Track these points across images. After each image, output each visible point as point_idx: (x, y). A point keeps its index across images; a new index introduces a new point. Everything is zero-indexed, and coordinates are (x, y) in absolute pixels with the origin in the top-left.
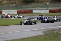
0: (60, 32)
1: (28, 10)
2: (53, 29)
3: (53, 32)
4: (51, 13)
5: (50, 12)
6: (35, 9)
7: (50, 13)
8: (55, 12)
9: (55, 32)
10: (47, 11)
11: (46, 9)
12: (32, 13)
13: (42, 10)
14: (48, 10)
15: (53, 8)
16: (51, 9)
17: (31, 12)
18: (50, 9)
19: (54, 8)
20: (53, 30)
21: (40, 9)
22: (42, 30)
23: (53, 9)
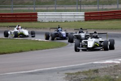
0: (115, 76)
1: (24, 11)
2: (96, 68)
3: (95, 75)
4: (91, 20)
5: (89, 17)
6: (45, 9)
7: (88, 22)
8: (101, 20)
9: (102, 75)
10: (81, 16)
11: (76, 8)
12: (36, 21)
13: (64, 13)
14: (83, 13)
15: (96, 8)
16: (90, 10)
17: (32, 18)
18: (88, 10)
19: (100, 8)
20: (96, 71)
21: (57, 8)
22: (63, 71)
23: (96, 10)
